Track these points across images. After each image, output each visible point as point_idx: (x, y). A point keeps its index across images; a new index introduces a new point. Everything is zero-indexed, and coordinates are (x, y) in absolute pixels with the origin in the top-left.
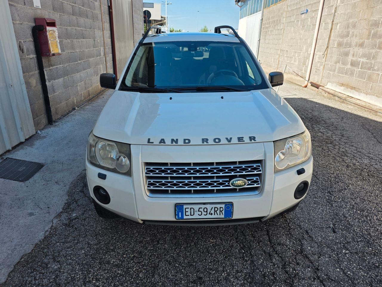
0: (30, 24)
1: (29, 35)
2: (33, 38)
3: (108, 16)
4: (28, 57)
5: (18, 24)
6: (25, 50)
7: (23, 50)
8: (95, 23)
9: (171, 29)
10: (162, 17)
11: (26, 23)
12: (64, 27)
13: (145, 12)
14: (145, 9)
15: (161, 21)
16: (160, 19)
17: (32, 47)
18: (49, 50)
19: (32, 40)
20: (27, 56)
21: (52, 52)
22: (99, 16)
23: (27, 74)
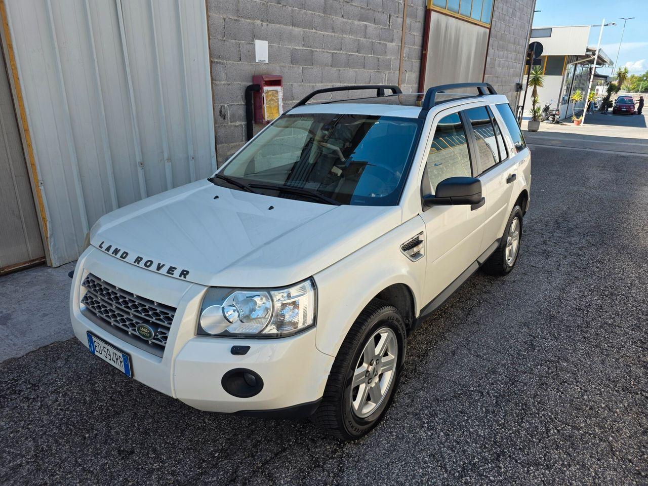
0: (244, 83)
1: (240, 97)
2: (245, 101)
3: (419, 61)
4: (233, 124)
5: (224, 84)
6: (229, 115)
7: (225, 116)
8: (382, 74)
9: (620, 69)
10: (588, 50)
11: (237, 83)
12: (308, 84)
13: (531, 46)
14: (532, 40)
15: (587, 56)
16: (583, 53)
17: (241, 112)
18: (263, 117)
19: (243, 103)
20: (229, 123)
21: (267, 119)
22: (395, 64)
23: (226, 145)
